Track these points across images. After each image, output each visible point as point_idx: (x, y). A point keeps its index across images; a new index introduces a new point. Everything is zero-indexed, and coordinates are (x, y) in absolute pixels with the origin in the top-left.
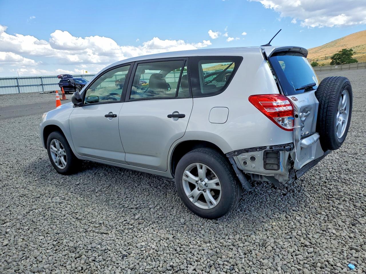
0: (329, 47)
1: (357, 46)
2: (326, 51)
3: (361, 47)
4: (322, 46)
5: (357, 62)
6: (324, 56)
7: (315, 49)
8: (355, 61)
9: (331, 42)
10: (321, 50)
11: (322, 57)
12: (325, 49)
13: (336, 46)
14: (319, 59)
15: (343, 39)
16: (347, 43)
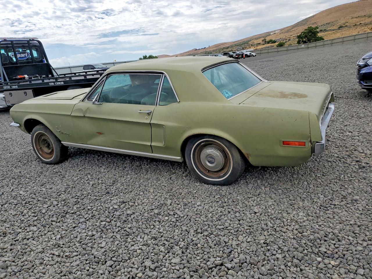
0: (301, 26)
1: (327, 23)
2: (298, 30)
3: (331, 24)
4: (293, 25)
5: (323, 39)
6: (296, 35)
7: (288, 29)
8: (321, 39)
9: (303, 20)
10: (293, 29)
11: (294, 36)
12: (296, 28)
13: (307, 25)
14: (291, 38)
15: (313, 16)
16: (317, 21)
